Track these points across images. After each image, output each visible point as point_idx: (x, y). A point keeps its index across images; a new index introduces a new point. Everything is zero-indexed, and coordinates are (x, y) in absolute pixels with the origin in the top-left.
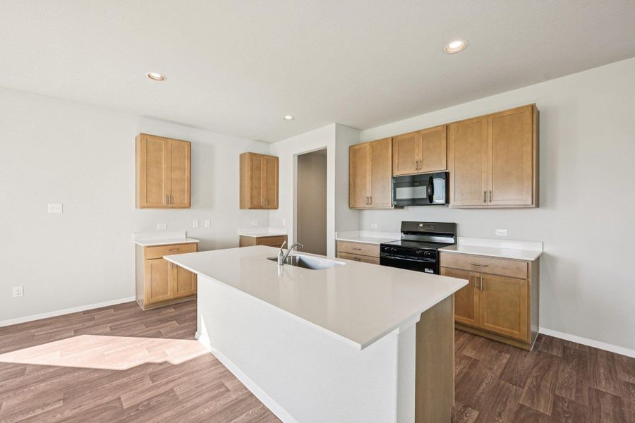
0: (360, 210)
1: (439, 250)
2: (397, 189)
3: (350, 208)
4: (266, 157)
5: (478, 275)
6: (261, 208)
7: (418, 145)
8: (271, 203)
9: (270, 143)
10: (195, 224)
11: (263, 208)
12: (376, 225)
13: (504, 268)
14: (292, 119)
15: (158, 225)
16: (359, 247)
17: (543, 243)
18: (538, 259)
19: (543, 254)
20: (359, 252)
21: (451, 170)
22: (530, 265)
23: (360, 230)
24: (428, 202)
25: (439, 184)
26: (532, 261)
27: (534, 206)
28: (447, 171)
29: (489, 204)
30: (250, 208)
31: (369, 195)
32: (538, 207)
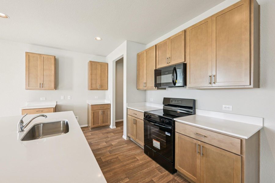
0: (146, 90)
1: (174, 119)
2: (158, 77)
3: (138, 89)
4: (100, 63)
5: (199, 143)
6: (97, 89)
7: (169, 47)
8: (103, 87)
9: (106, 56)
10: (62, 98)
11: (99, 90)
12: (152, 99)
13: (219, 141)
14: (101, 40)
15: (41, 98)
16: (136, 112)
17: (263, 119)
18: (259, 132)
19: (263, 128)
20: (136, 116)
21: (187, 62)
22: (244, 142)
23: (145, 102)
24: (173, 85)
25: (180, 72)
26: (246, 139)
27: (252, 86)
28: (185, 63)
29: (213, 85)
30: (91, 90)
31: (145, 82)
32: (259, 87)
